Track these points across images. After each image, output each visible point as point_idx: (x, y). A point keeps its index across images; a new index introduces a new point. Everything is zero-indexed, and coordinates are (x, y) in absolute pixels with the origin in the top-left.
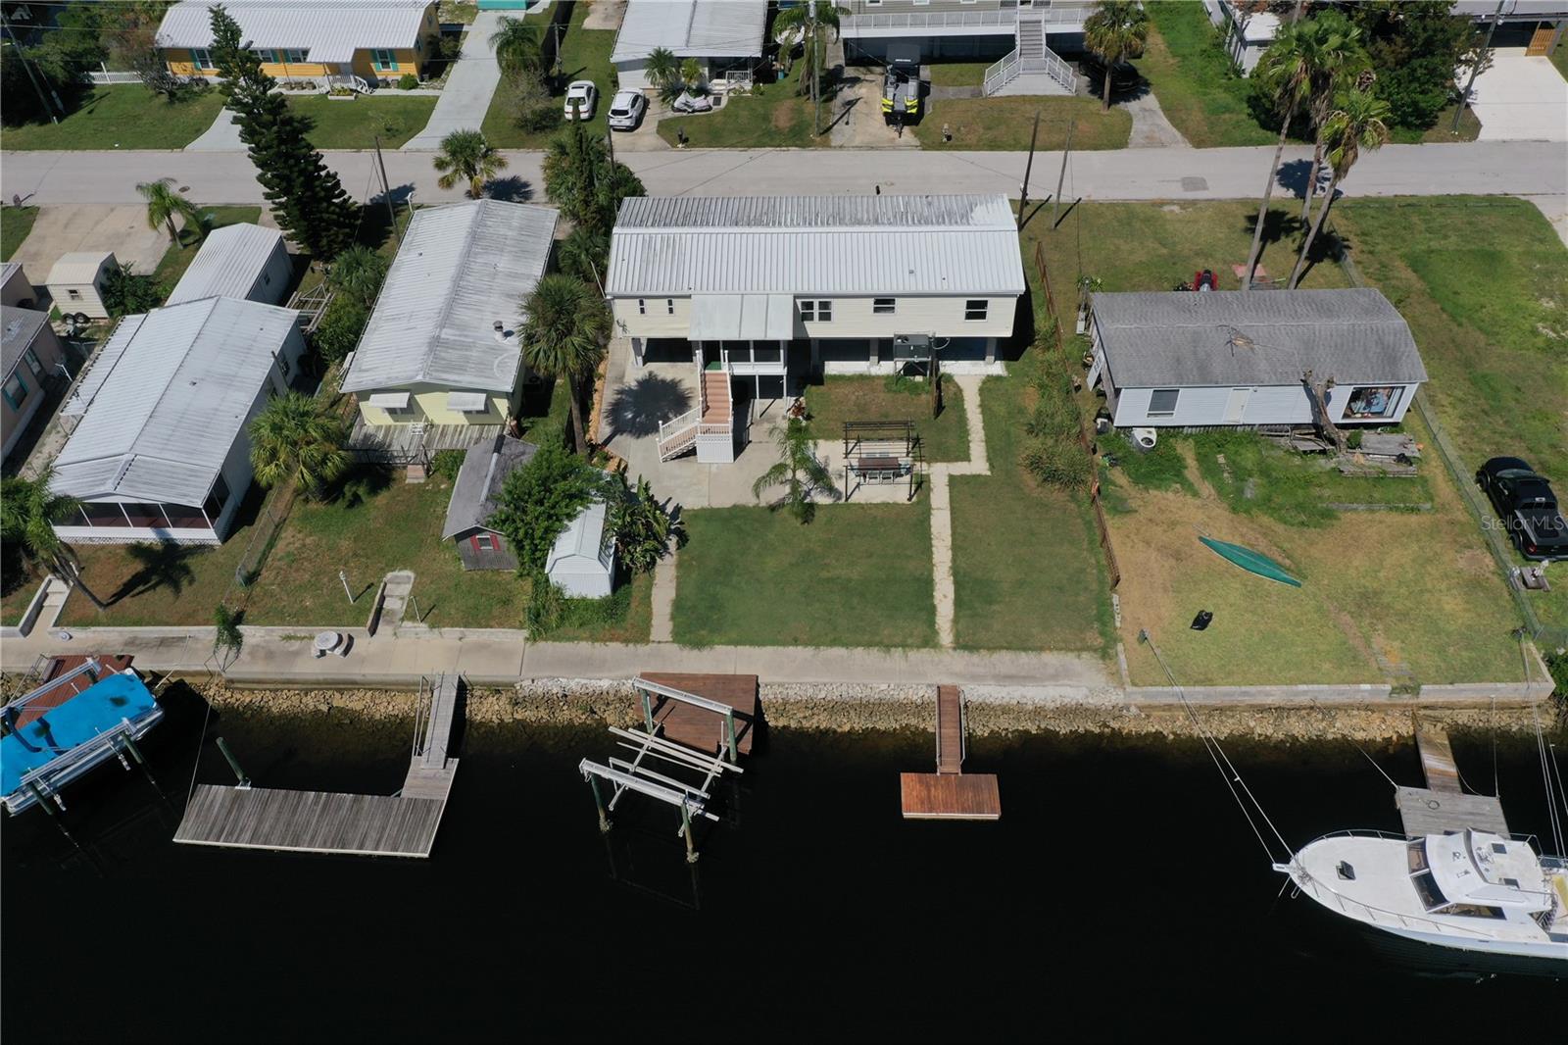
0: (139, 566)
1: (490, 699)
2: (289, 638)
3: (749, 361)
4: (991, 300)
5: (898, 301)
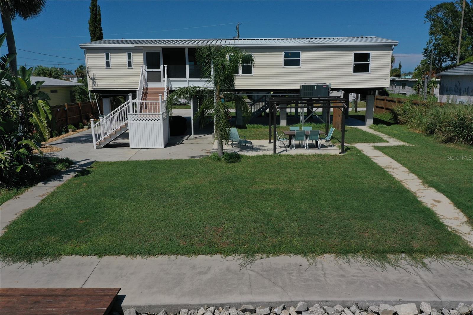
3: (185, 77)
4: (373, 54)
5: (303, 54)
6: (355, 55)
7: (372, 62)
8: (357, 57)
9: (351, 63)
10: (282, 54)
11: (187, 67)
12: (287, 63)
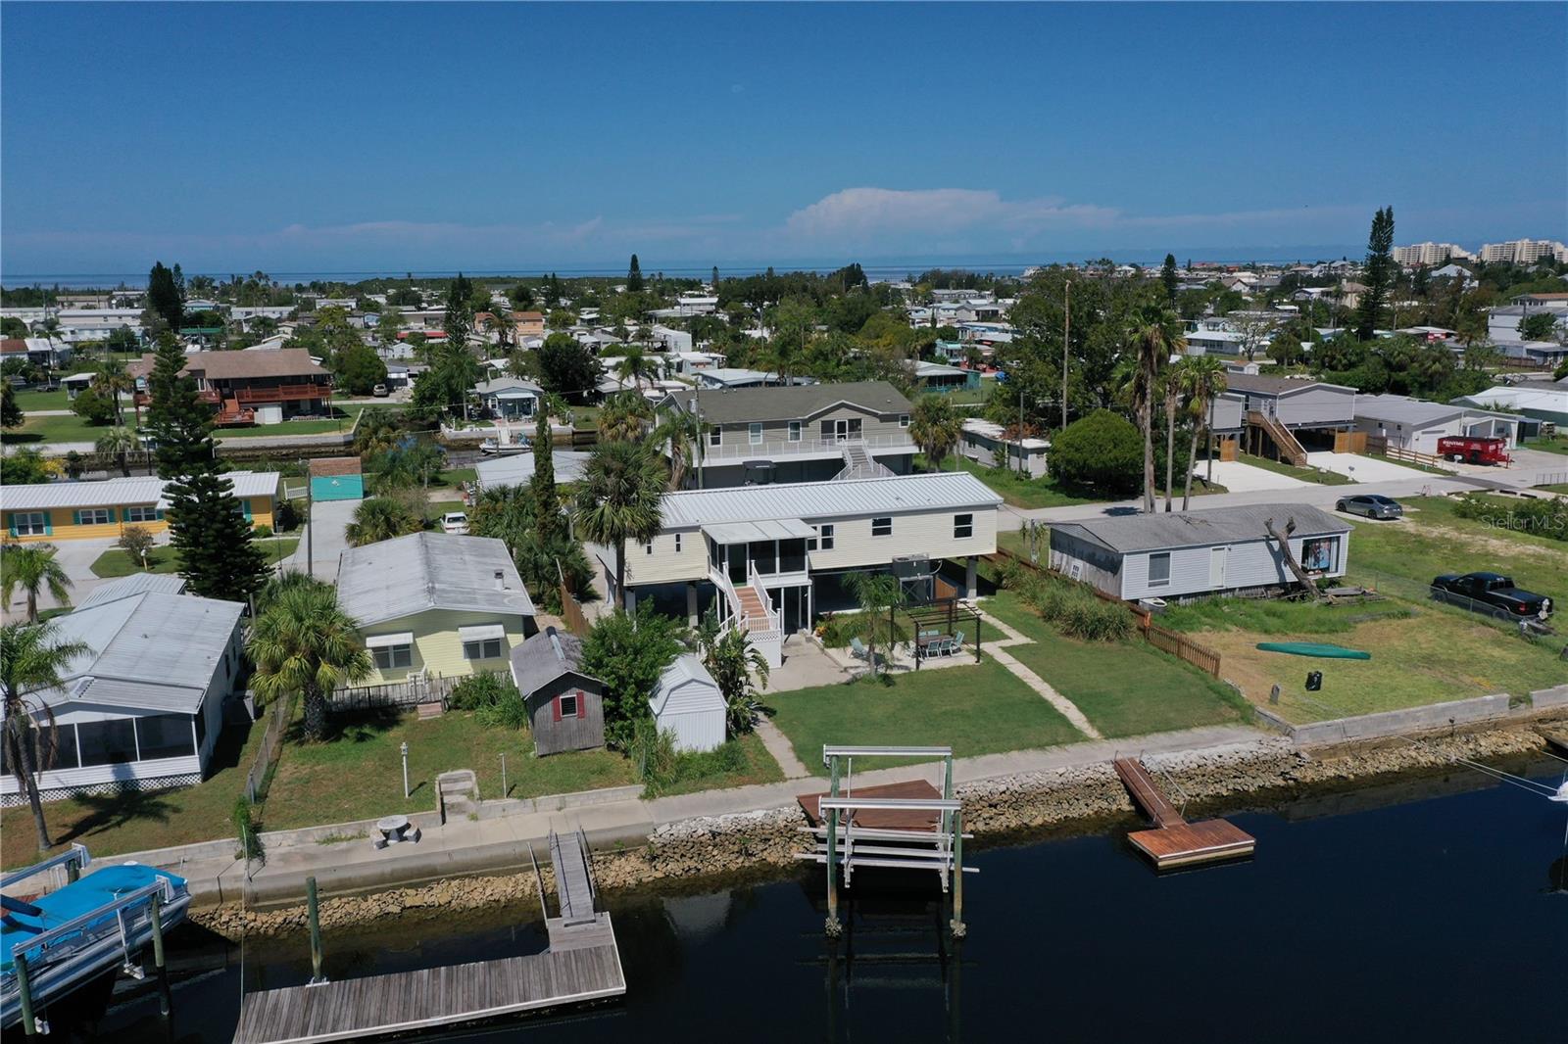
0: (88, 812)
1: (617, 863)
2: (331, 840)
3: (774, 572)
4: (975, 514)
5: (894, 520)
6: (956, 517)
7: (975, 525)
8: (959, 520)
9: (952, 527)
10: (871, 521)
11: (778, 560)
12: (876, 532)
